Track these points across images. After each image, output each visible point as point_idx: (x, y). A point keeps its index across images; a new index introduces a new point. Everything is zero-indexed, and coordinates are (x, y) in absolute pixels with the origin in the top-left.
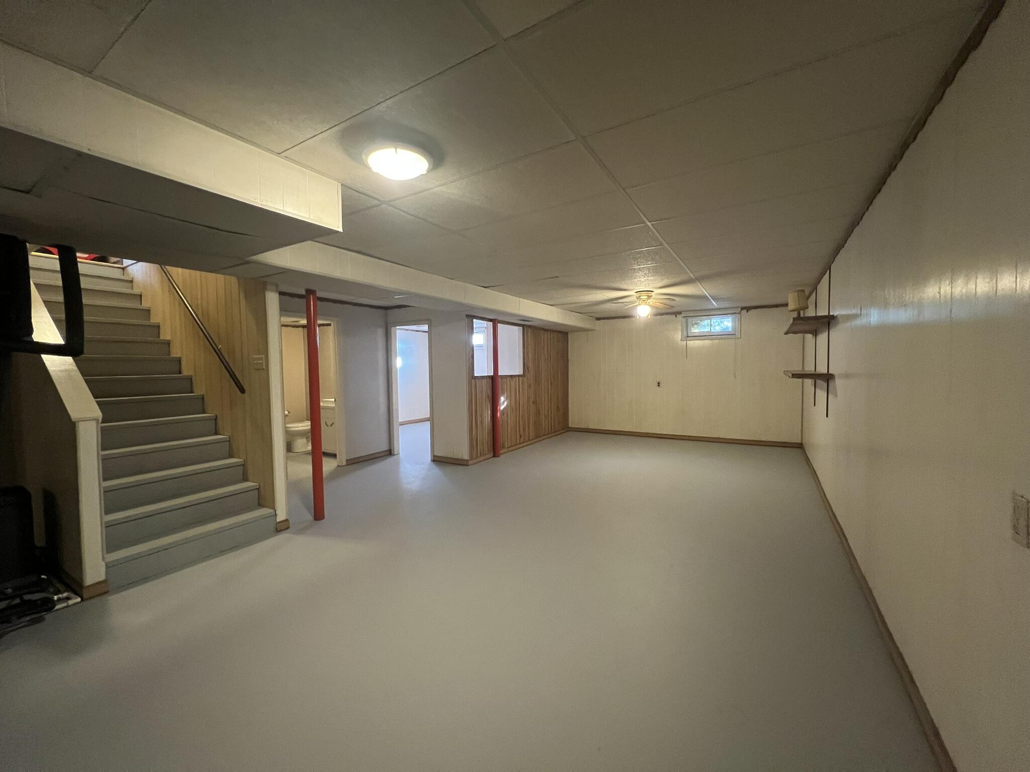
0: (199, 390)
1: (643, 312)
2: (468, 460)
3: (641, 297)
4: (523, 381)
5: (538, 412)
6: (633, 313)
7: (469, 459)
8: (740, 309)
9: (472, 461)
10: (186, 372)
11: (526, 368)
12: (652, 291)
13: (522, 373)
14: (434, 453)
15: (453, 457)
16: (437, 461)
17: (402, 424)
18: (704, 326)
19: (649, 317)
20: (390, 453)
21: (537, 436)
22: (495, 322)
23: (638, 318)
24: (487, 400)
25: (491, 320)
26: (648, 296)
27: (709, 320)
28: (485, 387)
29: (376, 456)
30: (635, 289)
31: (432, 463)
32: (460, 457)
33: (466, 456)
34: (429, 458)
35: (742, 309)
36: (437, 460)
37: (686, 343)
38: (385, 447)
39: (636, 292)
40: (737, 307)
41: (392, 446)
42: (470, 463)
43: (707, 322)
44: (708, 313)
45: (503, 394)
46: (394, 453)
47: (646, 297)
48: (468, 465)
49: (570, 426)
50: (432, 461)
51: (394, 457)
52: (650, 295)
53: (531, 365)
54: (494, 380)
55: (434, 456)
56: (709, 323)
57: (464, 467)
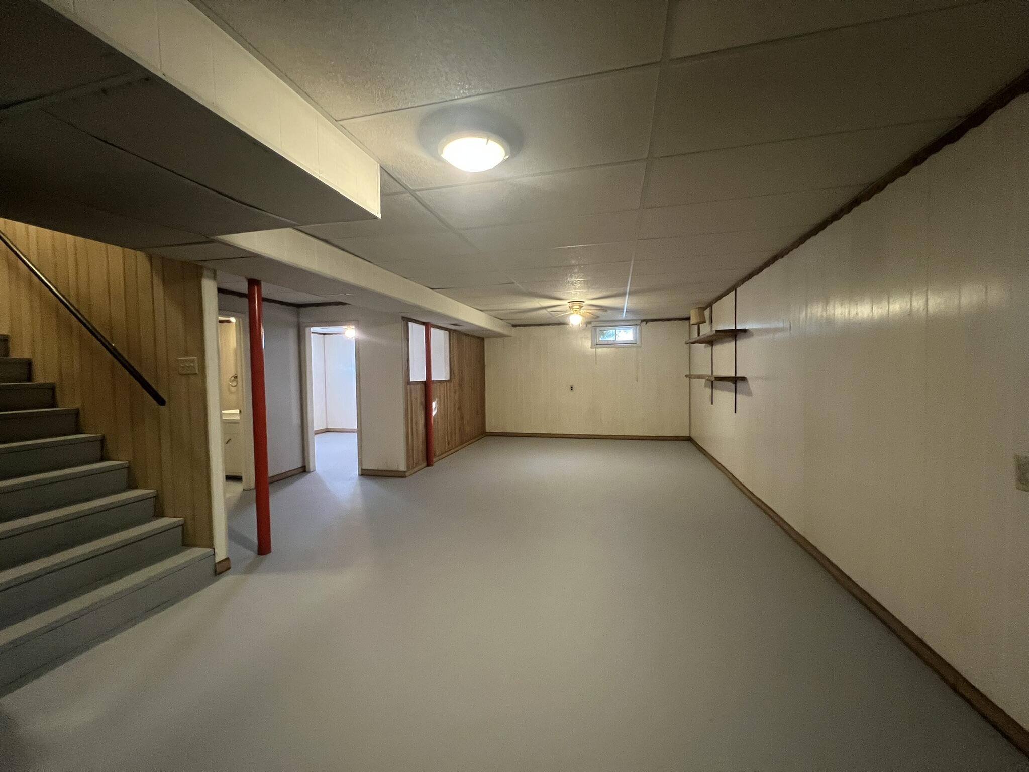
0: (67, 402)
1: (576, 320)
2: (405, 472)
3: (574, 307)
4: (450, 387)
5: (462, 418)
6: (566, 321)
7: (406, 470)
8: (640, 321)
9: (409, 472)
10: (40, 378)
11: (452, 373)
12: (584, 302)
13: (448, 378)
14: (362, 465)
15: (387, 469)
16: (367, 475)
17: (318, 433)
18: (610, 336)
19: (581, 325)
20: (304, 470)
21: (462, 443)
22: (427, 325)
23: (571, 326)
24: (421, 406)
25: (423, 323)
26: (579, 306)
27: (614, 331)
28: (418, 395)
29: (290, 474)
30: (569, 299)
31: (362, 478)
32: (394, 468)
33: (403, 468)
34: (356, 473)
35: (643, 321)
36: (365, 474)
37: (596, 350)
38: (299, 465)
39: (569, 302)
40: (638, 320)
41: (306, 462)
42: (407, 474)
43: (612, 331)
44: (615, 323)
45: (434, 401)
46: (309, 469)
47: (578, 307)
48: (406, 477)
49: (487, 431)
50: (359, 475)
51: (311, 474)
52: (582, 305)
53: (456, 371)
54: (427, 386)
55: (362, 470)
56: (614, 333)
57: (401, 479)
